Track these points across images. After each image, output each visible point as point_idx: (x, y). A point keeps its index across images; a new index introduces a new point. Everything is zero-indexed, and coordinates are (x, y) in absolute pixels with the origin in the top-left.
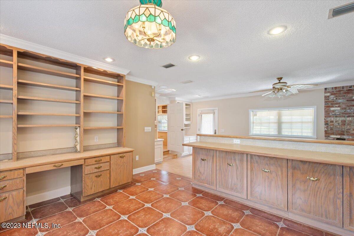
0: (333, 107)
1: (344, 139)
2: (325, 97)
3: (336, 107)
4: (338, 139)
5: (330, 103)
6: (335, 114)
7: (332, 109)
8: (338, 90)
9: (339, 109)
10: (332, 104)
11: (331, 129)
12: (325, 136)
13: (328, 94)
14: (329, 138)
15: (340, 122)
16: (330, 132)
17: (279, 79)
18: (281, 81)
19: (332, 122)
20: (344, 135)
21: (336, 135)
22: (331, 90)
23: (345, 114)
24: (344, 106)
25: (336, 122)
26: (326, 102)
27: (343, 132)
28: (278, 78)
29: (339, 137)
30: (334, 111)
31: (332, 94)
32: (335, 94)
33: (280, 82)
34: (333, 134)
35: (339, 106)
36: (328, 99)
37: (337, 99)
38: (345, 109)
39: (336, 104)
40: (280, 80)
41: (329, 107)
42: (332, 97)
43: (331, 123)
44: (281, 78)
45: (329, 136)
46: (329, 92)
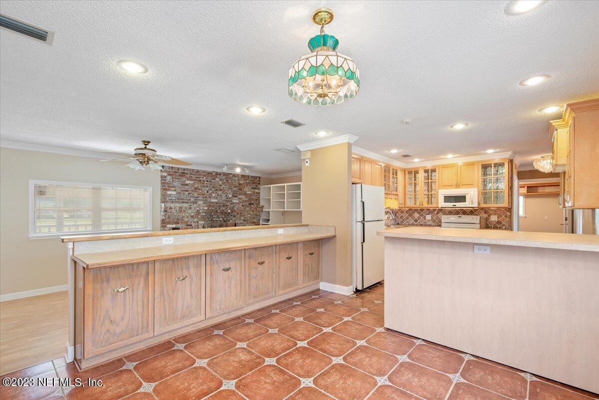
0: (169, 190)
1: (178, 229)
2: (162, 177)
3: (172, 190)
4: (174, 229)
5: (167, 185)
6: (171, 200)
7: (169, 193)
8: (174, 170)
9: (175, 193)
10: (169, 187)
11: (169, 217)
12: (162, 227)
13: (165, 174)
14: (166, 229)
15: (178, 208)
16: (167, 220)
17: (146, 143)
18: (148, 147)
19: (171, 208)
20: (178, 223)
21: (172, 224)
22: (167, 169)
23: (180, 199)
24: (179, 190)
25: (174, 208)
26: (162, 183)
27: (178, 220)
28: (144, 142)
29: (174, 226)
30: (170, 195)
31: (169, 175)
32: (171, 175)
33: (146, 147)
34: (169, 223)
35: (175, 190)
36: (165, 180)
37: (173, 181)
38: (180, 193)
39: (173, 187)
40: (146, 145)
41: (165, 189)
42: (169, 178)
43: (170, 210)
44: (149, 142)
45: (165, 226)
46: (166, 171)
